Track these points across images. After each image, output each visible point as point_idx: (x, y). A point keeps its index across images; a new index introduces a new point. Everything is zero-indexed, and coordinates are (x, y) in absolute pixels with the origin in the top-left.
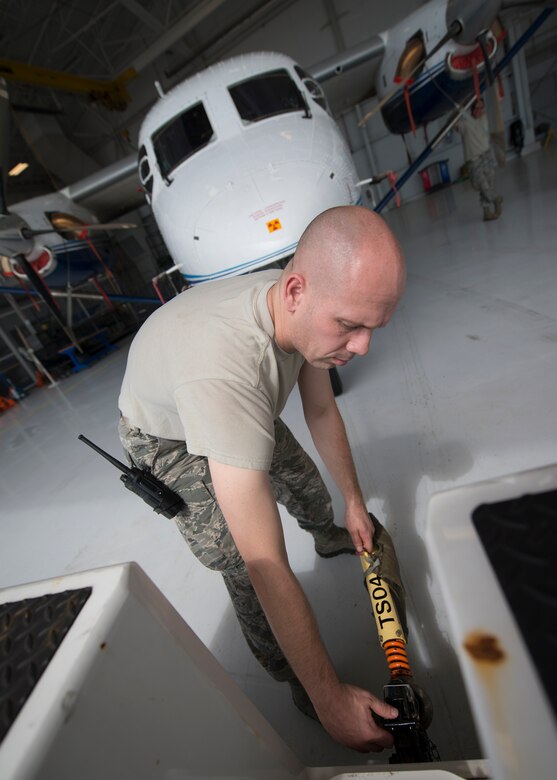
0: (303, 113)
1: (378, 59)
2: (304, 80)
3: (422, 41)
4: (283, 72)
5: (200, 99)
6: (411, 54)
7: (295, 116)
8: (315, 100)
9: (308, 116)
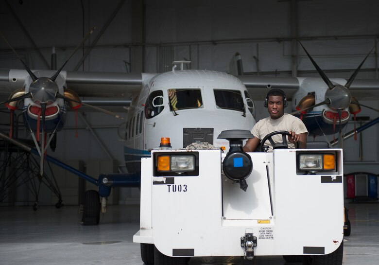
0: (243, 113)
1: (294, 90)
2: (247, 98)
3: (314, 97)
4: (239, 92)
5: (200, 88)
6: (308, 100)
7: (239, 113)
8: (249, 109)
9: (244, 116)
